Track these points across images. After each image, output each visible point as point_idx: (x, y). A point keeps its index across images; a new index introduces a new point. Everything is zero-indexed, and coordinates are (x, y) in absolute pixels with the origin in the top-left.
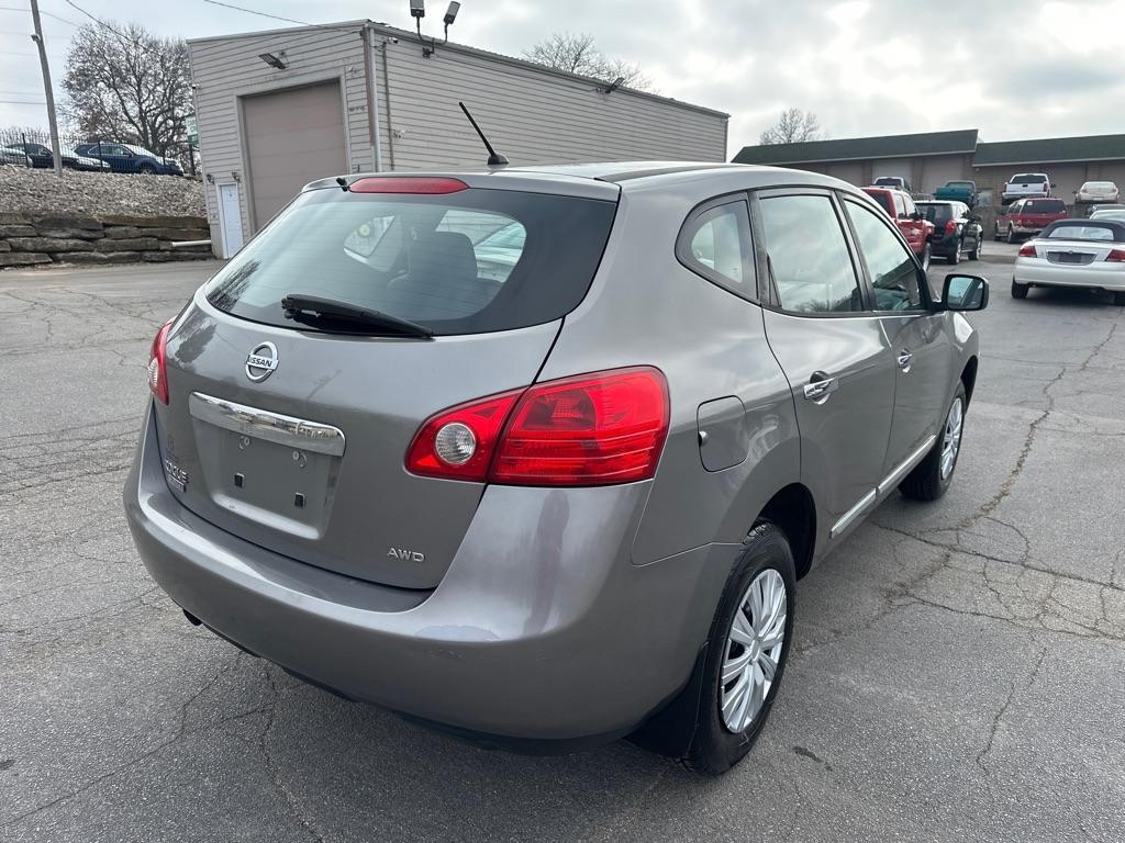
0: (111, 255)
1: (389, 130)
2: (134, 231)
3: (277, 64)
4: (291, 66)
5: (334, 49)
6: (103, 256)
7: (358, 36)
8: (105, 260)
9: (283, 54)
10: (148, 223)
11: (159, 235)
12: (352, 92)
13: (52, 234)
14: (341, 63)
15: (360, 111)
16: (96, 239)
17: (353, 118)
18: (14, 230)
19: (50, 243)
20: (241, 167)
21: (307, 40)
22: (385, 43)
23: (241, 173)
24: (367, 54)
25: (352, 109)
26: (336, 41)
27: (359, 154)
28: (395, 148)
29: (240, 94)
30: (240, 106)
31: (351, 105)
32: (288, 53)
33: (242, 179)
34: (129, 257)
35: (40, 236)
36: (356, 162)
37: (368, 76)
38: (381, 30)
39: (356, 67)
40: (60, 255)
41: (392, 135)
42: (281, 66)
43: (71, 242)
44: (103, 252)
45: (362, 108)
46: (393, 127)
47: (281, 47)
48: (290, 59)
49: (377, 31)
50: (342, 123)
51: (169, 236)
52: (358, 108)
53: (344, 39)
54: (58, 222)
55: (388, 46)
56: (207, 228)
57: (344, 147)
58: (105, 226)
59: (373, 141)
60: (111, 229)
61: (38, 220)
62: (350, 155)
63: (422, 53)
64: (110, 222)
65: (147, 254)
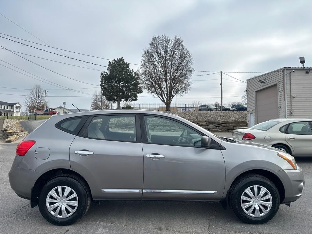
0: (221, 130)
1: (291, 96)
2: (228, 125)
3: (263, 82)
4: (267, 82)
5: (276, 76)
6: (219, 130)
7: (281, 72)
8: (219, 131)
9: (265, 80)
10: (232, 123)
11: (234, 126)
12: (280, 87)
13: (210, 125)
14: (278, 80)
15: (282, 92)
16: (219, 126)
17: (280, 94)
18: (202, 124)
19: (209, 127)
20: (255, 109)
21: (271, 75)
22: (290, 72)
23: (255, 110)
24: (284, 77)
25: (280, 91)
26: (277, 74)
27: (281, 103)
28: (292, 101)
29: (256, 91)
30: (256, 93)
31: (280, 90)
32: (266, 79)
33: (255, 112)
34: (226, 131)
35: (207, 125)
36: (280, 106)
37: (284, 82)
38: (290, 69)
39: (281, 80)
40: (211, 130)
41: (292, 97)
42: (264, 83)
43: (213, 127)
44: (220, 129)
45: (282, 91)
46: (292, 95)
47: (265, 78)
48: (267, 81)
49: (287, 70)
50: (277, 96)
51: (237, 126)
52: (281, 91)
53: (279, 73)
54: (211, 123)
55: (291, 73)
56: (247, 124)
57: (277, 102)
58: (222, 123)
59: (284, 100)
60: (223, 124)
61: (208, 122)
62: (279, 104)
63: (305, 73)
64: (223, 123)
65: (230, 130)
